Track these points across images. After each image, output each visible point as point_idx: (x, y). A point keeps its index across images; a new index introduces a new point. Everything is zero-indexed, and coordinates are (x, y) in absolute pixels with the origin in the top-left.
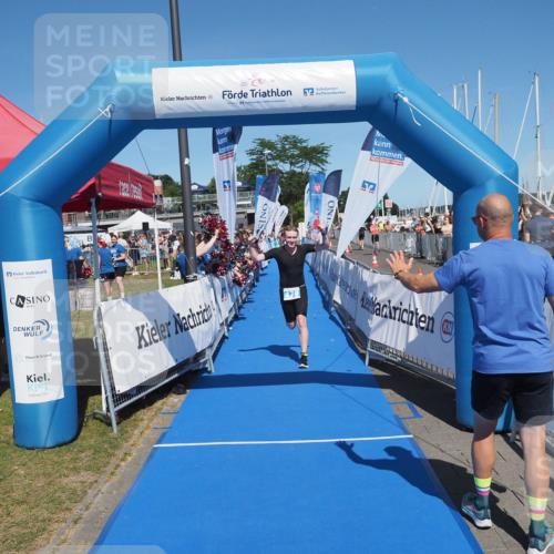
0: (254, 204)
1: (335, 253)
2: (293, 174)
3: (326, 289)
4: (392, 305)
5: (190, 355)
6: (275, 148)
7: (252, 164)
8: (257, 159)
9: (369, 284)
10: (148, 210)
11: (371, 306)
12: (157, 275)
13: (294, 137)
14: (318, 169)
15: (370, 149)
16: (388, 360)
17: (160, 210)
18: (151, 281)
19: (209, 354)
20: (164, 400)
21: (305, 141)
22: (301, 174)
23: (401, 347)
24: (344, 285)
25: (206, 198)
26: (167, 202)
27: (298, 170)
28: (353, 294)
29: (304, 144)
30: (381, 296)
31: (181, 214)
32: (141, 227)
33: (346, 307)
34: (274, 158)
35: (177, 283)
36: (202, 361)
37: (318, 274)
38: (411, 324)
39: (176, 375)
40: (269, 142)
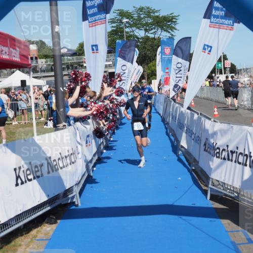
0: (114, 64)
1: (182, 105)
2: (147, 39)
3: (174, 135)
4: (230, 149)
5: (59, 191)
6: (132, 17)
7: (113, 31)
8: (117, 27)
9: (210, 132)
10: (26, 70)
11: (212, 150)
12: (32, 124)
13: (148, 8)
14: (169, 35)
15: (209, 18)
16: (226, 195)
17: (35, 70)
18: (27, 129)
19: (76, 190)
20: (39, 228)
21: (157, 11)
22: (154, 39)
23: (237, 184)
24: (190, 132)
25: (75, 59)
26: (42, 63)
27: (152, 36)
28: (198, 140)
29: (157, 14)
30: (220, 142)
31: (53, 74)
32: (19, 84)
33: (191, 151)
34: (131, 26)
35: (49, 131)
36: (70, 196)
37: (168, 124)
38: (246, 165)
39: (49, 208)
40: (127, 12)
